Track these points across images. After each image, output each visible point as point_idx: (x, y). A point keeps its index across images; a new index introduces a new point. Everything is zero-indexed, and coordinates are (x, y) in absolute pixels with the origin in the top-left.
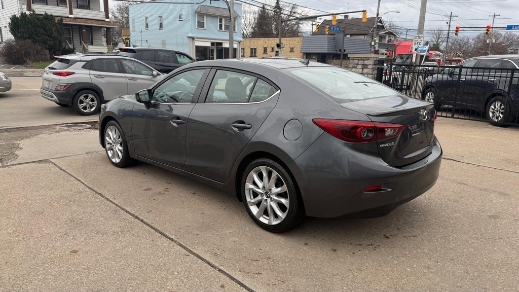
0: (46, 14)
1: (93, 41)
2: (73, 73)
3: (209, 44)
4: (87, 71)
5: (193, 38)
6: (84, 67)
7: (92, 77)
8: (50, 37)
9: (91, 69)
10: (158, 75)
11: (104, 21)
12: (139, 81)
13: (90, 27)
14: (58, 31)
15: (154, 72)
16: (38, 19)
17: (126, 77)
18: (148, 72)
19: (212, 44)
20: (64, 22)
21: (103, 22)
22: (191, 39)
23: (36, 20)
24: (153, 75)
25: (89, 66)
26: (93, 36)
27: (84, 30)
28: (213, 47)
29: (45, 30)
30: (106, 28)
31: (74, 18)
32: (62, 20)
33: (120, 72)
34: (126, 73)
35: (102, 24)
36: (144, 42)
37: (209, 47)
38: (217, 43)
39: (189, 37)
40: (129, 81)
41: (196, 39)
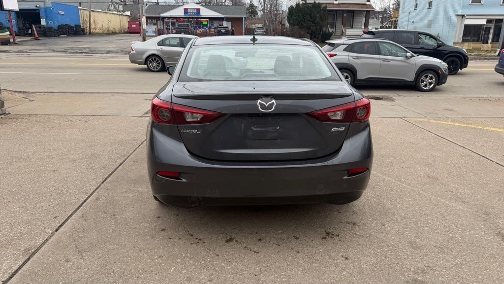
0: (315, 2)
1: (354, 24)
2: (336, 55)
3: (484, 22)
4: (347, 53)
5: (463, 16)
6: (345, 50)
7: (350, 58)
8: (313, 22)
9: (350, 51)
10: (413, 56)
11: (365, 4)
12: (392, 62)
13: (353, 11)
14: (321, 17)
15: (408, 54)
16: (308, 8)
17: (380, 59)
18: (403, 54)
19: (489, 21)
20: (328, 9)
21: (364, 6)
22: (461, 17)
23: (306, 9)
24: (406, 57)
25: (350, 48)
26: (354, 20)
27: (345, 15)
28: (489, 25)
29: (311, 17)
30: (366, 11)
31: (338, 4)
32: (326, 7)
33: (376, 54)
34: (381, 54)
35: (362, 8)
36: (411, 24)
37: (483, 25)
38: (496, 19)
39: (458, 15)
40: (382, 62)
41: (467, 17)
